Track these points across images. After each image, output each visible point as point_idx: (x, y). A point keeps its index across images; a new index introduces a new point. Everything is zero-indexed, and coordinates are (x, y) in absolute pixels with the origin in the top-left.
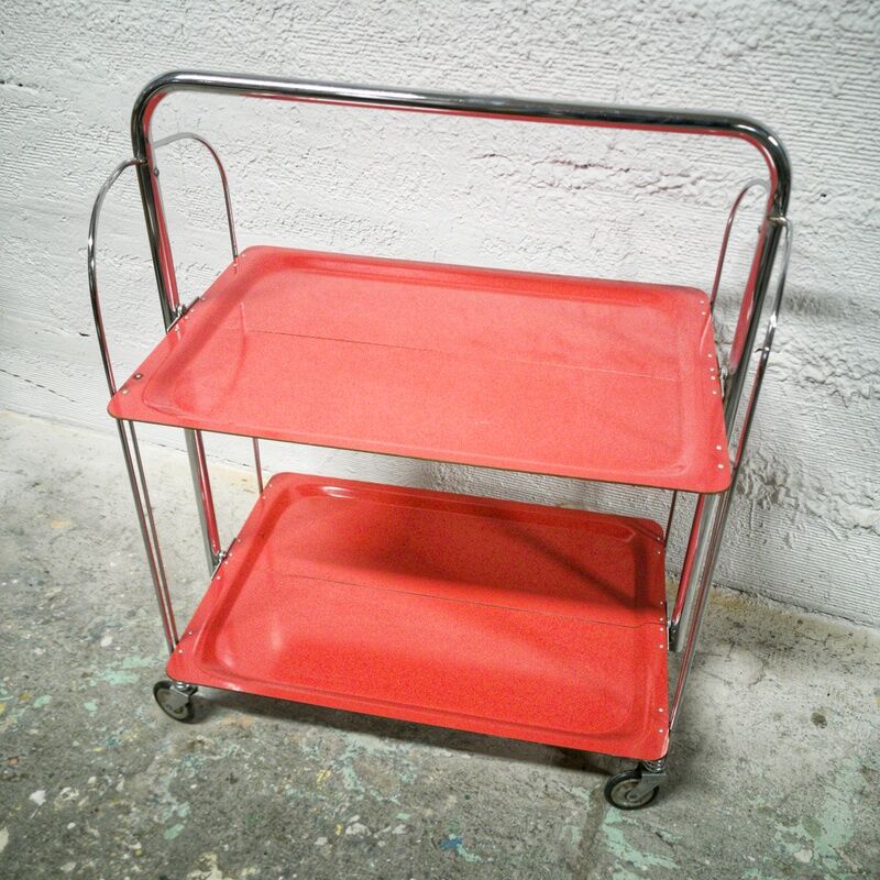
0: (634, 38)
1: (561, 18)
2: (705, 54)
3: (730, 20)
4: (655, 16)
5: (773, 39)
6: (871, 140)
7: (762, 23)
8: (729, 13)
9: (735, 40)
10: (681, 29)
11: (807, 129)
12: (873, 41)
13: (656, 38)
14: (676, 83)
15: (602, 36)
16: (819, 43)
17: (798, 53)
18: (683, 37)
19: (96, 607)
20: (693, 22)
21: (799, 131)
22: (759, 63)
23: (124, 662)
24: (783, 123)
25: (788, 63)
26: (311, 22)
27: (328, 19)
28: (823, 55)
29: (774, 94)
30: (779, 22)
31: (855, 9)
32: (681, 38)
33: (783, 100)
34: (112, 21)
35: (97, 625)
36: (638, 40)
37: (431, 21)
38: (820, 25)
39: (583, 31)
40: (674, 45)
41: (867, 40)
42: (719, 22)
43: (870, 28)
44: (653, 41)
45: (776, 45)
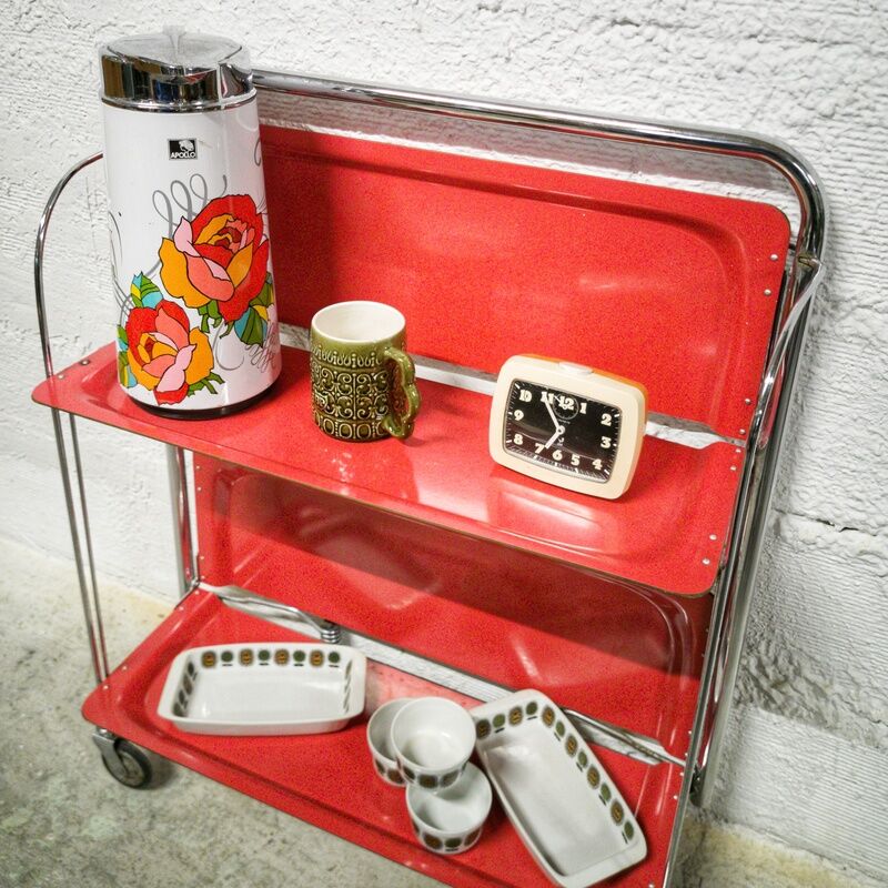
0: (655, 98)
1: (555, 68)
2: (756, 122)
3: (793, 76)
4: (683, 69)
5: (857, 105)
7: (841, 82)
8: (792, 67)
9: (799, 105)
10: (721, 88)
13: (685, 99)
18: (724, 99)
20: (738, 79)
22: (837, 137)
25: (880, 138)
27: (261, 61)
29: (862, 181)
30: (867, 82)
32: (721, 100)
33: (872, 189)
34: (13, 55)
36: (660, 100)
39: (584, 86)
40: (710, 110)
42: (777, 77)
44: (682, 103)
45: (863, 112)
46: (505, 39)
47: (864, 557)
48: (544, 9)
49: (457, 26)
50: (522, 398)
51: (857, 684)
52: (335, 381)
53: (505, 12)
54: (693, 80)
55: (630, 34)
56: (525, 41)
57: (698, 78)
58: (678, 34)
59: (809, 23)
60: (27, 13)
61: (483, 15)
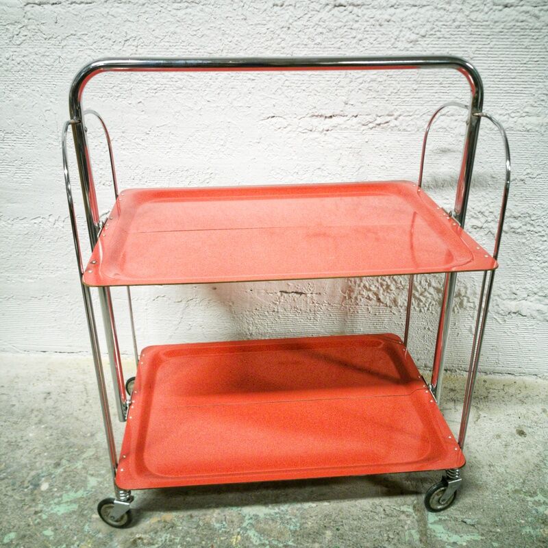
0: (354, 38)
1: (310, 30)
2: (397, 43)
3: (409, 21)
4: (366, 24)
5: (434, 30)
6: (493, 81)
7: (428, 21)
8: (409, 17)
9: (413, 33)
10: (381, 29)
11: (457, 79)
12: (489, 25)
13: (367, 36)
15: (336, 38)
16: (459, 30)
17: (448, 36)
18: (383, 34)
19: (28, 466)
20: (388, 25)
21: (453, 81)
22: (428, 44)
23: (63, 497)
25: (444, 42)
26: (151, 47)
27: (162, 44)
28: (462, 36)
30: (437, 20)
31: (477, 8)
32: (382, 35)
34: (8, 59)
35: (34, 478)
36: (357, 38)
37: (230, 39)
38: (459, 20)
39: (324, 36)
41: (486, 25)
42: (404, 23)
43: (486, 19)
44: (366, 38)
45: (437, 33)
46: (287, 19)
48: (304, 3)
49: (264, 15)
53: (286, 6)
54: (370, 28)
55: (342, 10)
56: (296, 19)
58: (362, 8)
60: (17, 35)
61: (276, 8)
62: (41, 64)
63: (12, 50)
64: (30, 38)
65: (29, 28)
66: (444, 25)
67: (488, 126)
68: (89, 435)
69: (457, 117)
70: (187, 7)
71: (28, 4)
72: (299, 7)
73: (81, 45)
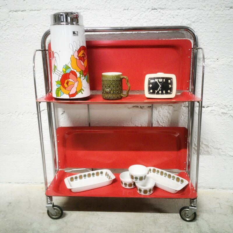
0: (162, 23)
1: (141, 20)
4: (167, 17)
5: (199, 19)
6: (227, 42)
7: (196, 15)
8: (187, 14)
9: (189, 20)
10: (174, 19)
11: (211, 42)
12: (224, 17)
14: (174, 34)
16: (211, 19)
17: (205, 22)
18: (175, 22)
20: (177, 17)
21: (208, 42)
24: (204, 41)
25: (203, 25)
28: (212, 22)
30: (200, 14)
31: (218, 9)
32: (174, 22)
33: (203, 35)
36: (162, 24)
38: (210, 14)
41: (222, 17)
42: (184, 16)
43: (222, 14)
45: (200, 20)
46: (130, 15)
47: (212, 112)
48: (138, 8)
49: (119, 14)
50: (151, 82)
51: (214, 142)
52: (111, 84)
53: (130, 10)
55: (155, 11)
56: (134, 15)
57: (169, 18)
58: (165, 10)
59: (188, 5)
60: (5, 25)
61: (125, 11)
62: (15, 39)
63: (2, 32)
64: (11, 27)
65: (10, 22)
66: (203, 17)
67: (226, 63)
68: (29, 224)
69: (211, 60)
70: (84, 11)
71: (10, 11)
72: (135, 10)
73: (34, 30)
